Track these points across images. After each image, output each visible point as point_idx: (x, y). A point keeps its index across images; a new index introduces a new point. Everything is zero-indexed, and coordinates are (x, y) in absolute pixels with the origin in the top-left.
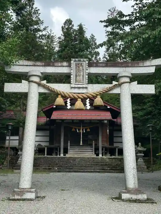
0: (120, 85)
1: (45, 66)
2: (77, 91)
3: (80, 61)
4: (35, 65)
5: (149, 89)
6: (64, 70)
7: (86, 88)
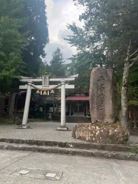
0: (61, 85)
1: (33, 79)
2: (45, 88)
3: (46, 76)
4: (30, 79)
5: (72, 87)
6: (40, 80)
7: (49, 87)
